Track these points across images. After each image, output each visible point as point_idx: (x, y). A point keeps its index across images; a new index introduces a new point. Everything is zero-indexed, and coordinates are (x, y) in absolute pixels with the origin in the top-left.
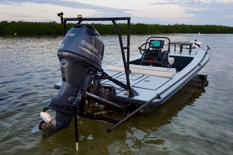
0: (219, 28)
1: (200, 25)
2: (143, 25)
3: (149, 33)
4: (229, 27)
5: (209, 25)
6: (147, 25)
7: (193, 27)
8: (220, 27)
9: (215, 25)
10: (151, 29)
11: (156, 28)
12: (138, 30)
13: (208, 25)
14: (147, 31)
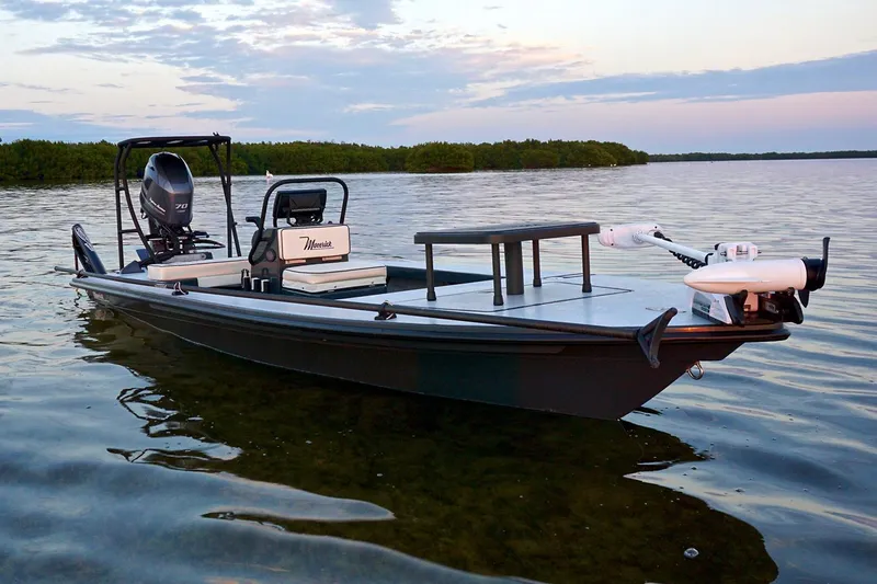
0: (344, 153)
1: (273, 143)
2: (44, 145)
3: (74, 177)
4: (378, 150)
5: (308, 144)
6: (61, 144)
7: (247, 151)
8: (345, 147)
9: (329, 141)
10: (81, 161)
11: (99, 157)
12: (26, 169)
13: (301, 143)
14: (63, 169)
